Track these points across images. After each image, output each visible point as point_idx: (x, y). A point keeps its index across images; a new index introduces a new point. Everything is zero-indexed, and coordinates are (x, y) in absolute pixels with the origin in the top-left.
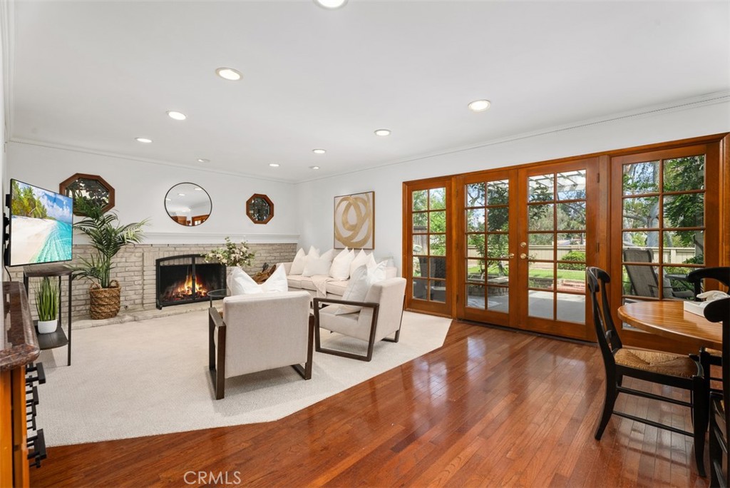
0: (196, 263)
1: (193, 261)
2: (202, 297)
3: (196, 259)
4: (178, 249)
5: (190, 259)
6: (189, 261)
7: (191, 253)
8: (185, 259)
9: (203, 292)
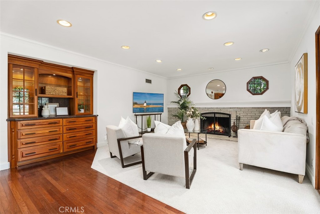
0: (216, 116)
1: (215, 115)
2: (220, 132)
3: (216, 114)
4: (209, 110)
5: (213, 114)
6: (213, 115)
7: (213, 112)
8: (211, 114)
9: (221, 130)
